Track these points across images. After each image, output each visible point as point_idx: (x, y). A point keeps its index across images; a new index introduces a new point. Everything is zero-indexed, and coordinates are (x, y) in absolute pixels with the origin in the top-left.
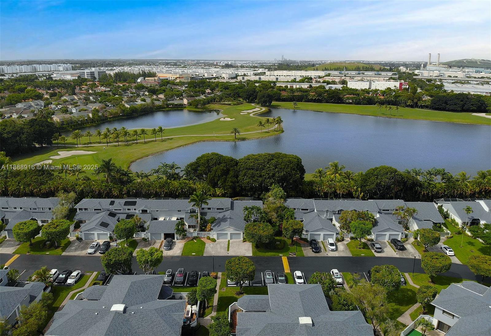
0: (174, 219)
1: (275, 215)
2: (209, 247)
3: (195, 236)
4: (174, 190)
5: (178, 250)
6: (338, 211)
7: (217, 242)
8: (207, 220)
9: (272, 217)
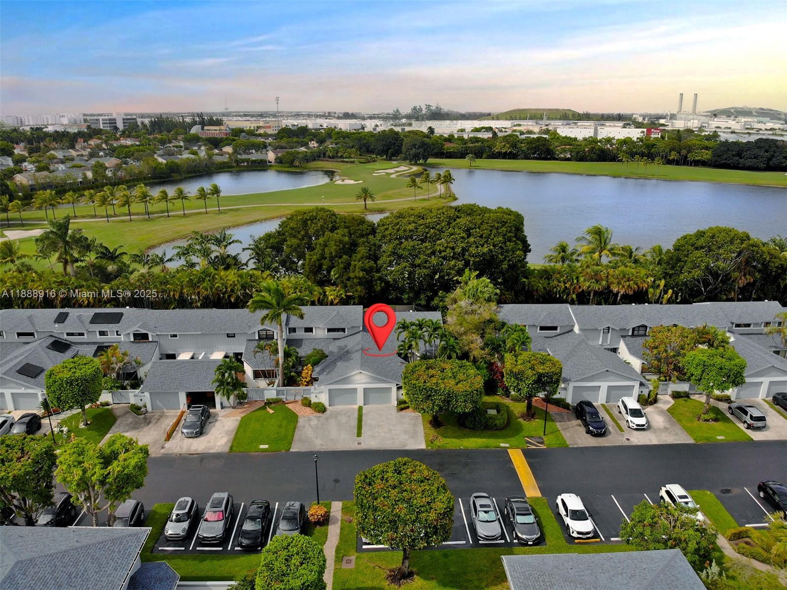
0: (218, 356)
1: (479, 342)
2: (307, 426)
3: (269, 397)
4: (226, 291)
5: (223, 437)
6: (634, 329)
7: (328, 413)
8: (304, 357)
9: (472, 346)
